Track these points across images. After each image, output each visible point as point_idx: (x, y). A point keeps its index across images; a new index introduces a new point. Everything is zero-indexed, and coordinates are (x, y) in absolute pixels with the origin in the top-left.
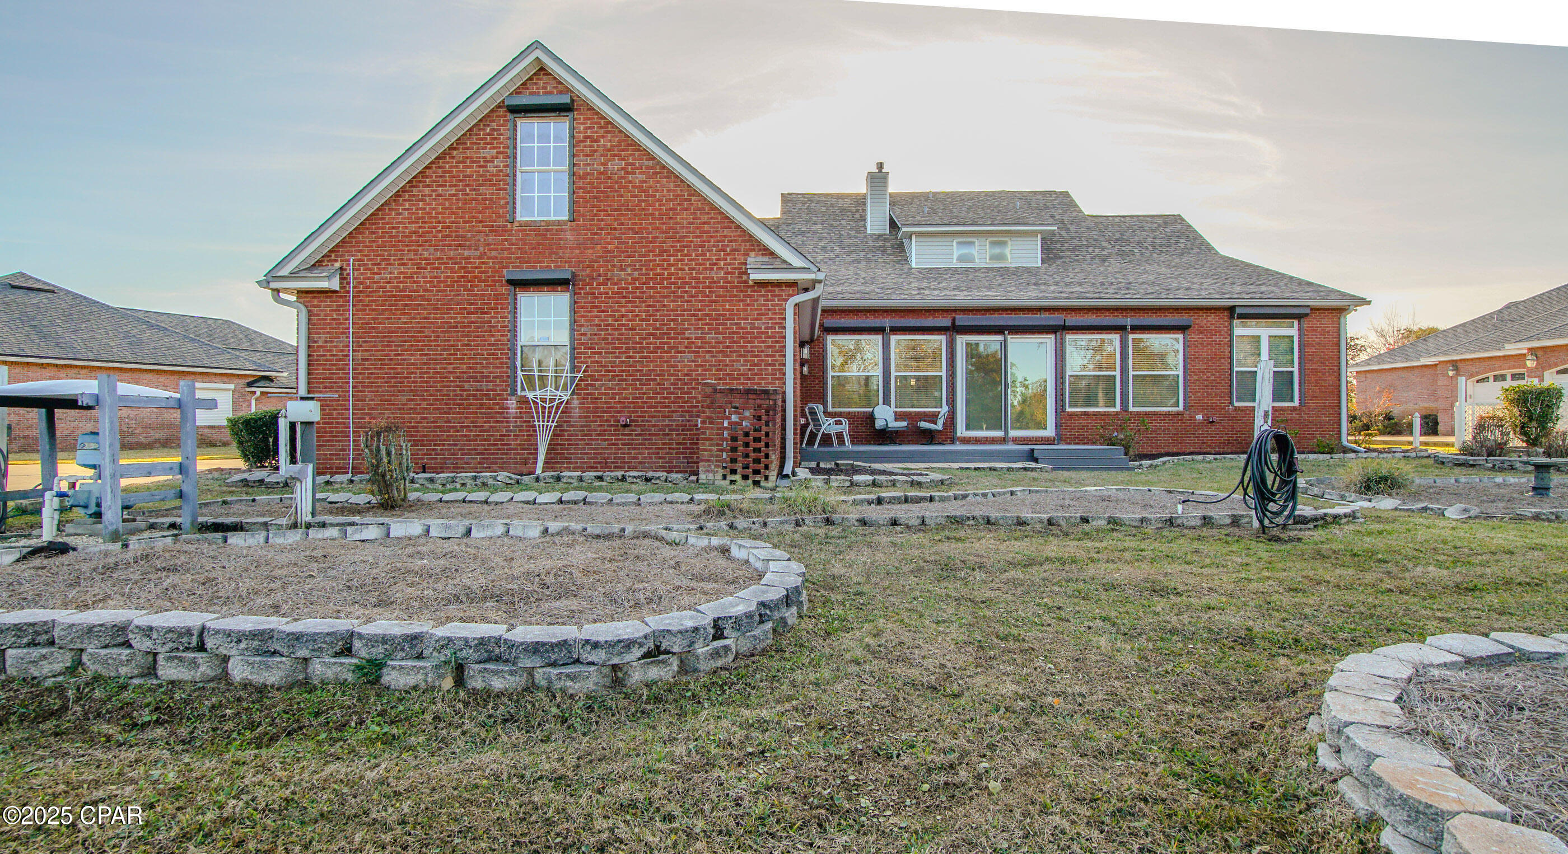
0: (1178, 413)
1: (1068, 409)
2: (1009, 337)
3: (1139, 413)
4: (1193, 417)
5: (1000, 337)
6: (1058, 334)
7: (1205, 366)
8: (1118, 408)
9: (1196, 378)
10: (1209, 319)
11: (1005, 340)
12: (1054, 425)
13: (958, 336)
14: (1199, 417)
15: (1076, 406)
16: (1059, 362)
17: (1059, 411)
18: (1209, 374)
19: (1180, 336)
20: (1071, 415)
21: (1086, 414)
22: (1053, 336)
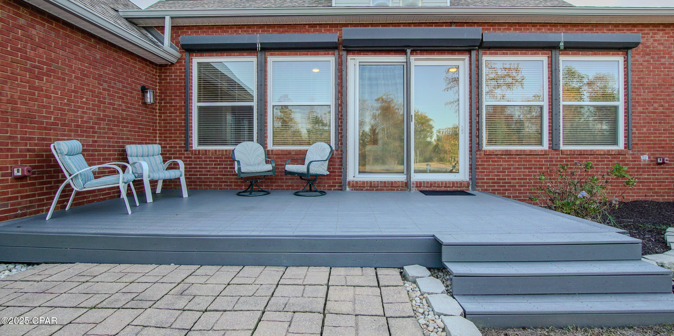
0: (619, 153)
1: (486, 147)
2: (412, 58)
3: (573, 153)
4: (636, 159)
5: (400, 58)
6: (474, 53)
7: (651, 95)
8: (546, 146)
9: (640, 109)
10: (658, 37)
11: (408, 63)
12: (467, 167)
13: (350, 57)
14: (645, 158)
15: (495, 144)
16: (474, 90)
17: (474, 149)
18: (656, 105)
19: (620, 59)
20: (490, 155)
21: (508, 153)
22: (466, 57)
